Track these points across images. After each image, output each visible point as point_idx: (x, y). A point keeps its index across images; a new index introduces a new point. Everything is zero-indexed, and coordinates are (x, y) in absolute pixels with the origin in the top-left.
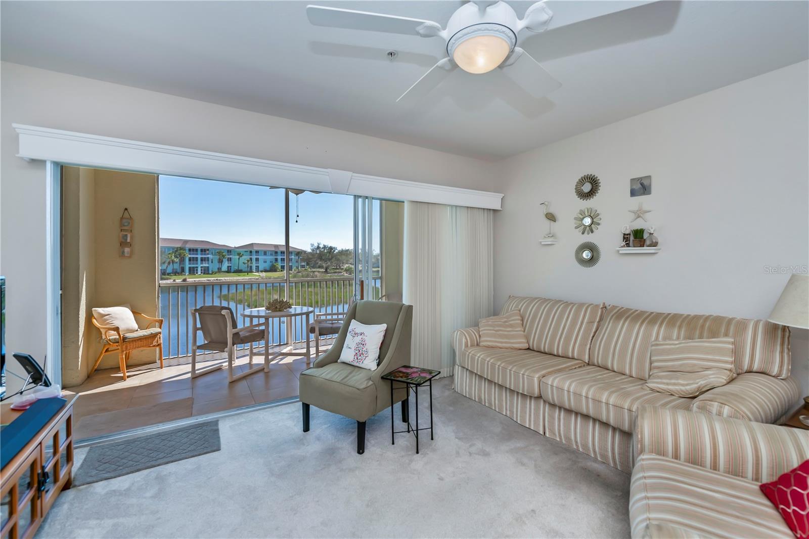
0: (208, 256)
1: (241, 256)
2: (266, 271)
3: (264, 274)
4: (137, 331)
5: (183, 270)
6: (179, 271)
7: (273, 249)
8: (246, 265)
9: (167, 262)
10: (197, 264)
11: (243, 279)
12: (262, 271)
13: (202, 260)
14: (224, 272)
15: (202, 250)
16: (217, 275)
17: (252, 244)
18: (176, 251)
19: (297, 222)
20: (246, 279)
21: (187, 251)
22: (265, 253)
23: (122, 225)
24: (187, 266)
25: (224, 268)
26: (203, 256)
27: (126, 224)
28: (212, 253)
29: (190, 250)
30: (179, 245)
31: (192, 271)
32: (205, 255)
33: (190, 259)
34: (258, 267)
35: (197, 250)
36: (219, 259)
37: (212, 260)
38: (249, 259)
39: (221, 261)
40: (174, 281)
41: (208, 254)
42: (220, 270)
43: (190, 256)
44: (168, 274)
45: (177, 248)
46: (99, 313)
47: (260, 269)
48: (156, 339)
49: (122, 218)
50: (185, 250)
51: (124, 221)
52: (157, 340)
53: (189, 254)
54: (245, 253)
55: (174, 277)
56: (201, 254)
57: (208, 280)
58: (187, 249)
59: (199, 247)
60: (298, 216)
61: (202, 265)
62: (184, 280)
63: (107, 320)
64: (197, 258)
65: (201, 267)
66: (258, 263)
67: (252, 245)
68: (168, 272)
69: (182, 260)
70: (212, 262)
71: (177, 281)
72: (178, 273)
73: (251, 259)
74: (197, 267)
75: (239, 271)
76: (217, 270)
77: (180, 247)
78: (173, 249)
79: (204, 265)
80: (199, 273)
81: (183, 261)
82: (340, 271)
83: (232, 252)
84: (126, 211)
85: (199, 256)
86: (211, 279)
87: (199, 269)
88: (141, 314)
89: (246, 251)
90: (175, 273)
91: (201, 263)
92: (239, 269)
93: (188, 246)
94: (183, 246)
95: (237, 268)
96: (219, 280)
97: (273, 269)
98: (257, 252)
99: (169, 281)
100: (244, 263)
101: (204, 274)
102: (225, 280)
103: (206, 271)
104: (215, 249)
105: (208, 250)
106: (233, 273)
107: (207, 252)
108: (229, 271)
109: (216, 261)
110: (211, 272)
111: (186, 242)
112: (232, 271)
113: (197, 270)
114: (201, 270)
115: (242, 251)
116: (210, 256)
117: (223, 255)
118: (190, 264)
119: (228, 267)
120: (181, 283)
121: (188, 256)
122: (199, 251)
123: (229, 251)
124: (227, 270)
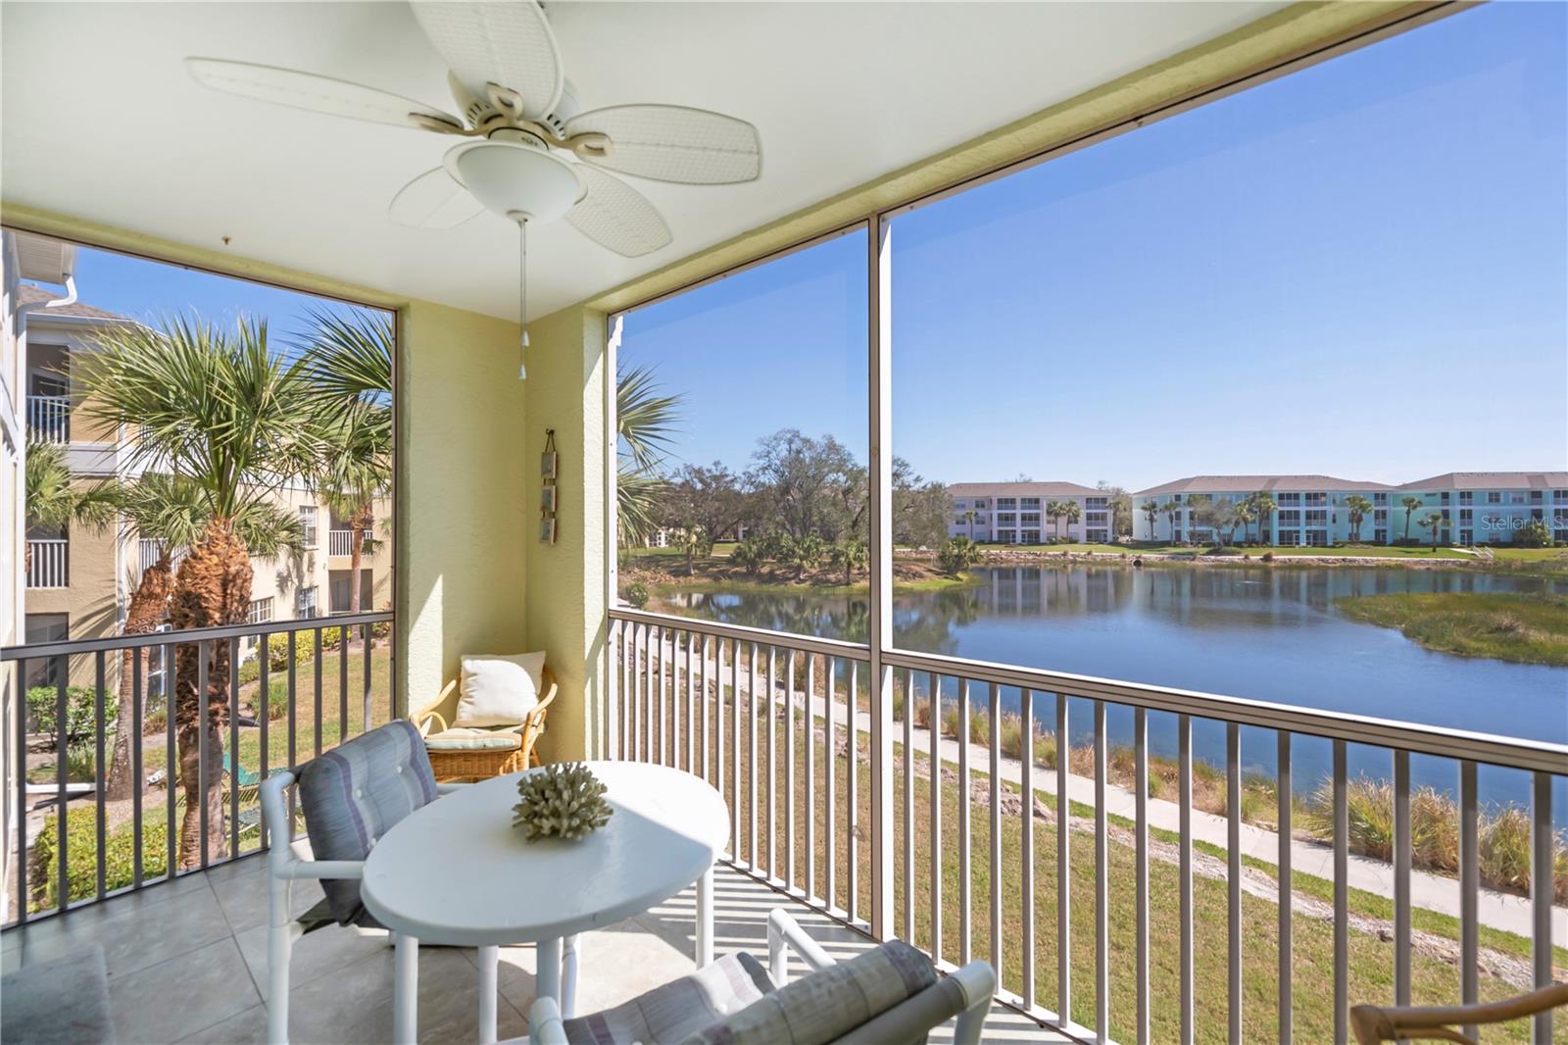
0: (1324, 508)
1: (1415, 507)
2: (1496, 544)
3: (1490, 553)
5: (1266, 538)
6: (1259, 537)
7: (1527, 486)
8: (1430, 528)
9: (1234, 521)
10: (1298, 525)
11: (1417, 563)
12: (1482, 545)
13: (1309, 515)
14: (1368, 543)
15: (1308, 496)
16: (1346, 549)
17: (1452, 474)
18: (1253, 500)
20: (1428, 563)
21: (1276, 500)
22: (1494, 497)
24: (1276, 528)
25: (1368, 531)
26: (1313, 508)
28: (1334, 501)
29: (1281, 497)
30: (1258, 488)
31: (1287, 540)
32: (1315, 505)
33: (1282, 516)
34: (1470, 532)
35: (1297, 496)
36: (1353, 514)
37: (1334, 516)
38: (1439, 513)
39: (1356, 519)
40: (1246, 557)
41: (1324, 504)
42: (1354, 540)
43: (1280, 508)
44: (1239, 545)
45: (1255, 493)
47: (1476, 538)
50: (1270, 496)
53: (1280, 505)
54: (1425, 500)
55: (1247, 551)
56: (1307, 505)
57: (1323, 560)
58: (1276, 494)
59: (1303, 489)
61: (1308, 528)
62: (1267, 558)
64: (1297, 513)
65: (1307, 532)
66: (1470, 524)
67: (1450, 476)
68: (1235, 539)
69: (1266, 516)
70: (1334, 521)
71: (1251, 558)
72: (1257, 543)
73: (1446, 514)
74: (1298, 532)
75: (1407, 543)
76: (1346, 538)
77: (1260, 492)
78: (1247, 496)
79: (1314, 528)
80: (1303, 544)
81: (1268, 518)
83: (1390, 500)
85: (1303, 509)
86: (1327, 557)
87: (1303, 536)
89: (1427, 495)
90: (1251, 542)
91: (1307, 524)
92: (1409, 537)
93: (1277, 489)
94: (1267, 489)
95: (1403, 535)
96: (1350, 561)
97: (1525, 539)
98: (1466, 495)
99: (1236, 558)
100: (1422, 524)
101: (1315, 545)
102: (1367, 562)
103: (1317, 540)
104: (1343, 493)
105: (1324, 495)
106: (1391, 545)
107: (1323, 499)
108: (1379, 541)
109: (1343, 519)
110: (1330, 543)
111: (1273, 480)
112: (1389, 539)
113: (1298, 538)
114: (1308, 537)
115: (1417, 494)
116: (1330, 509)
117: (1361, 506)
118: (1280, 525)
119: (1377, 532)
120: (1260, 562)
121: (1276, 508)
122: (1302, 499)
123: (1381, 496)
124: (1373, 539)
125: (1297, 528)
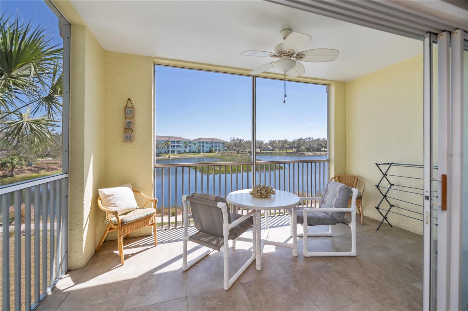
1: (195, 145)
2: (207, 152)
3: (206, 154)
4: (136, 209)
5: (168, 152)
6: (167, 152)
7: (211, 141)
8: (198, 149)
9: (162, 148)
10: (175, 148)
11: (196, 156)
12: (205, 153)
15: (177, 142)
16: (184, 154)
18: (166, 142)
19: (284, 102)
20: (198, 156)
22: (207, 143)
23: (126, 113)
24: (170, 149)
25: (187, 151)
26: (178, 145)
27: (129, 112)
28: (182, 143)
29: (172, 142)
30: (167, 139)
31: (173, 152)
32: (178, 144)
34: (203, 150)
35: (175, 142)
36: (185, 146)
38: (199, 146)
39: (186, 147)
40: (165, 157)
41: (180, 143)
43: (172, 145)
44: (162, 154)
46: (104, 194)
47: (205, 151)
48: (151, 219)
49: (126, 107)
50: (169, 141)
51: (128, 109)
52: (152, 221)
54: (197, 143)
55: (165, 155)
56: (177, 144)
57: (180, 157)
59: (176, 140)
60: (285, 96)
61: (177, 149)
62: (169, 157)
63: (110, 200)
64: (175, 145)
66: (204, 148)
67: (200, 138)
68: (162, 152)
69: (168, 147)
70: (182, 148)
71: (166, 157)
73: (200, 146)
74: (175, 150)
75: (194, 152)
76: (184, 152)
78: (164, 141)
80: (176, 153)
81: (169, 147)
82: (245, 152)
84: (129, 101)
85: (176, 145)
87: (176, 151)
88: (140, 192)
90: (165, 153)
91: (177, 148)
92: (195, 151)
93: (171, 140)
96: (185, 157)
97: (211, 151)
98: (203, 142)
99: (162, 157)
101: (178, 153)
102: (188, 157)
103: (179, 152)
104: (183, 141)
105: (180, 141)
106: (192, 153)
107: (180, 142)
108: (189, 152)
109: (183, 147)
110: (181, 153)
111: (170, 137)
112: (191, 152)
113: (175, 152)
114: (177, 152)
115: (195, 142)
116: (181, 145)
117: (187, 144)
118: (172, 148)
119: (189, 150)
120: (168, 158)
121: (171, 144)
122: (176, 142)
123: (190, 142)
124: (188, 152)
125: (175, 149)
